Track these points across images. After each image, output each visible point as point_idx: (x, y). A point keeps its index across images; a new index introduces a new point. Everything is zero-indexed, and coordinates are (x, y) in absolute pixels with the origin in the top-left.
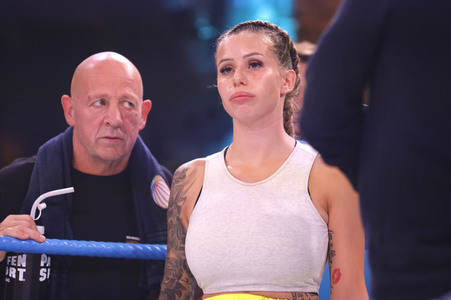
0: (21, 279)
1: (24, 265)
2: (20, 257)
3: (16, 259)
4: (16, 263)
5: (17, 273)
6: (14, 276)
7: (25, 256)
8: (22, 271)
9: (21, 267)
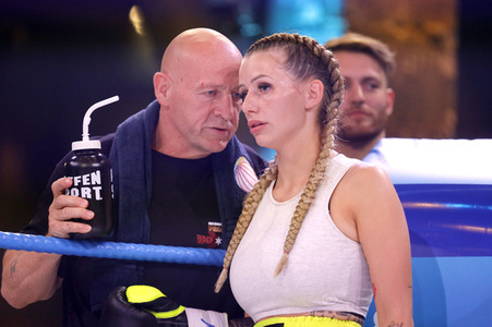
0: (98, 197)
1: (99, 183)
2: (93, 174)
3: (90, 177)
4: (90, 181)
5: (93, 193)
6: (89, 196)
7: (98, 172)
8: (97, 189)
9: (97, 185)
